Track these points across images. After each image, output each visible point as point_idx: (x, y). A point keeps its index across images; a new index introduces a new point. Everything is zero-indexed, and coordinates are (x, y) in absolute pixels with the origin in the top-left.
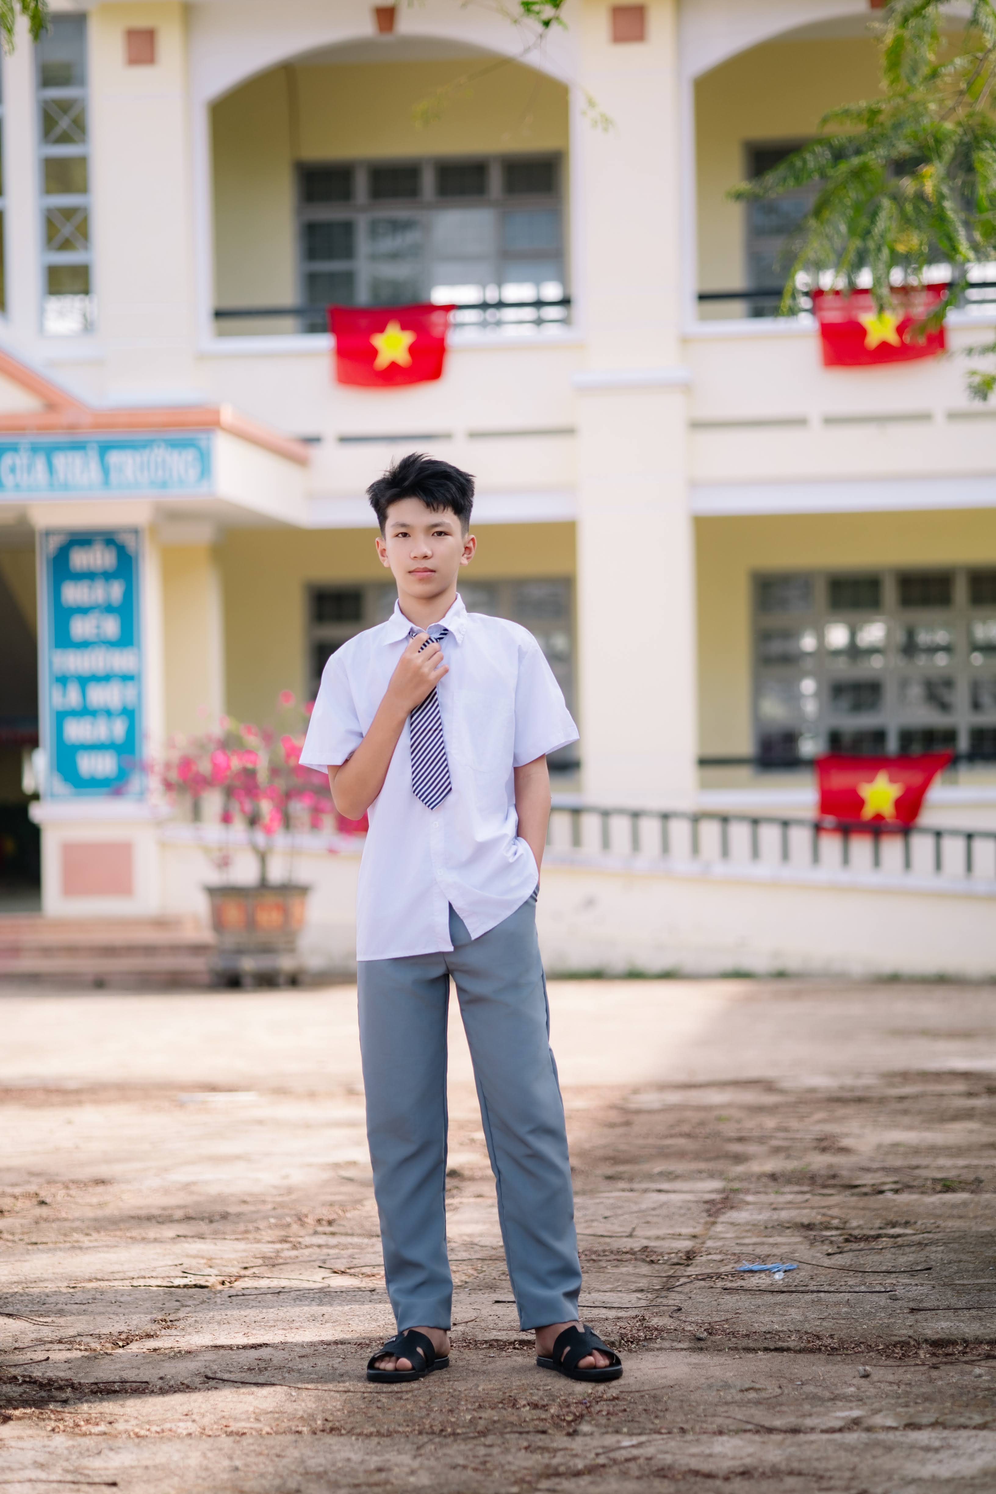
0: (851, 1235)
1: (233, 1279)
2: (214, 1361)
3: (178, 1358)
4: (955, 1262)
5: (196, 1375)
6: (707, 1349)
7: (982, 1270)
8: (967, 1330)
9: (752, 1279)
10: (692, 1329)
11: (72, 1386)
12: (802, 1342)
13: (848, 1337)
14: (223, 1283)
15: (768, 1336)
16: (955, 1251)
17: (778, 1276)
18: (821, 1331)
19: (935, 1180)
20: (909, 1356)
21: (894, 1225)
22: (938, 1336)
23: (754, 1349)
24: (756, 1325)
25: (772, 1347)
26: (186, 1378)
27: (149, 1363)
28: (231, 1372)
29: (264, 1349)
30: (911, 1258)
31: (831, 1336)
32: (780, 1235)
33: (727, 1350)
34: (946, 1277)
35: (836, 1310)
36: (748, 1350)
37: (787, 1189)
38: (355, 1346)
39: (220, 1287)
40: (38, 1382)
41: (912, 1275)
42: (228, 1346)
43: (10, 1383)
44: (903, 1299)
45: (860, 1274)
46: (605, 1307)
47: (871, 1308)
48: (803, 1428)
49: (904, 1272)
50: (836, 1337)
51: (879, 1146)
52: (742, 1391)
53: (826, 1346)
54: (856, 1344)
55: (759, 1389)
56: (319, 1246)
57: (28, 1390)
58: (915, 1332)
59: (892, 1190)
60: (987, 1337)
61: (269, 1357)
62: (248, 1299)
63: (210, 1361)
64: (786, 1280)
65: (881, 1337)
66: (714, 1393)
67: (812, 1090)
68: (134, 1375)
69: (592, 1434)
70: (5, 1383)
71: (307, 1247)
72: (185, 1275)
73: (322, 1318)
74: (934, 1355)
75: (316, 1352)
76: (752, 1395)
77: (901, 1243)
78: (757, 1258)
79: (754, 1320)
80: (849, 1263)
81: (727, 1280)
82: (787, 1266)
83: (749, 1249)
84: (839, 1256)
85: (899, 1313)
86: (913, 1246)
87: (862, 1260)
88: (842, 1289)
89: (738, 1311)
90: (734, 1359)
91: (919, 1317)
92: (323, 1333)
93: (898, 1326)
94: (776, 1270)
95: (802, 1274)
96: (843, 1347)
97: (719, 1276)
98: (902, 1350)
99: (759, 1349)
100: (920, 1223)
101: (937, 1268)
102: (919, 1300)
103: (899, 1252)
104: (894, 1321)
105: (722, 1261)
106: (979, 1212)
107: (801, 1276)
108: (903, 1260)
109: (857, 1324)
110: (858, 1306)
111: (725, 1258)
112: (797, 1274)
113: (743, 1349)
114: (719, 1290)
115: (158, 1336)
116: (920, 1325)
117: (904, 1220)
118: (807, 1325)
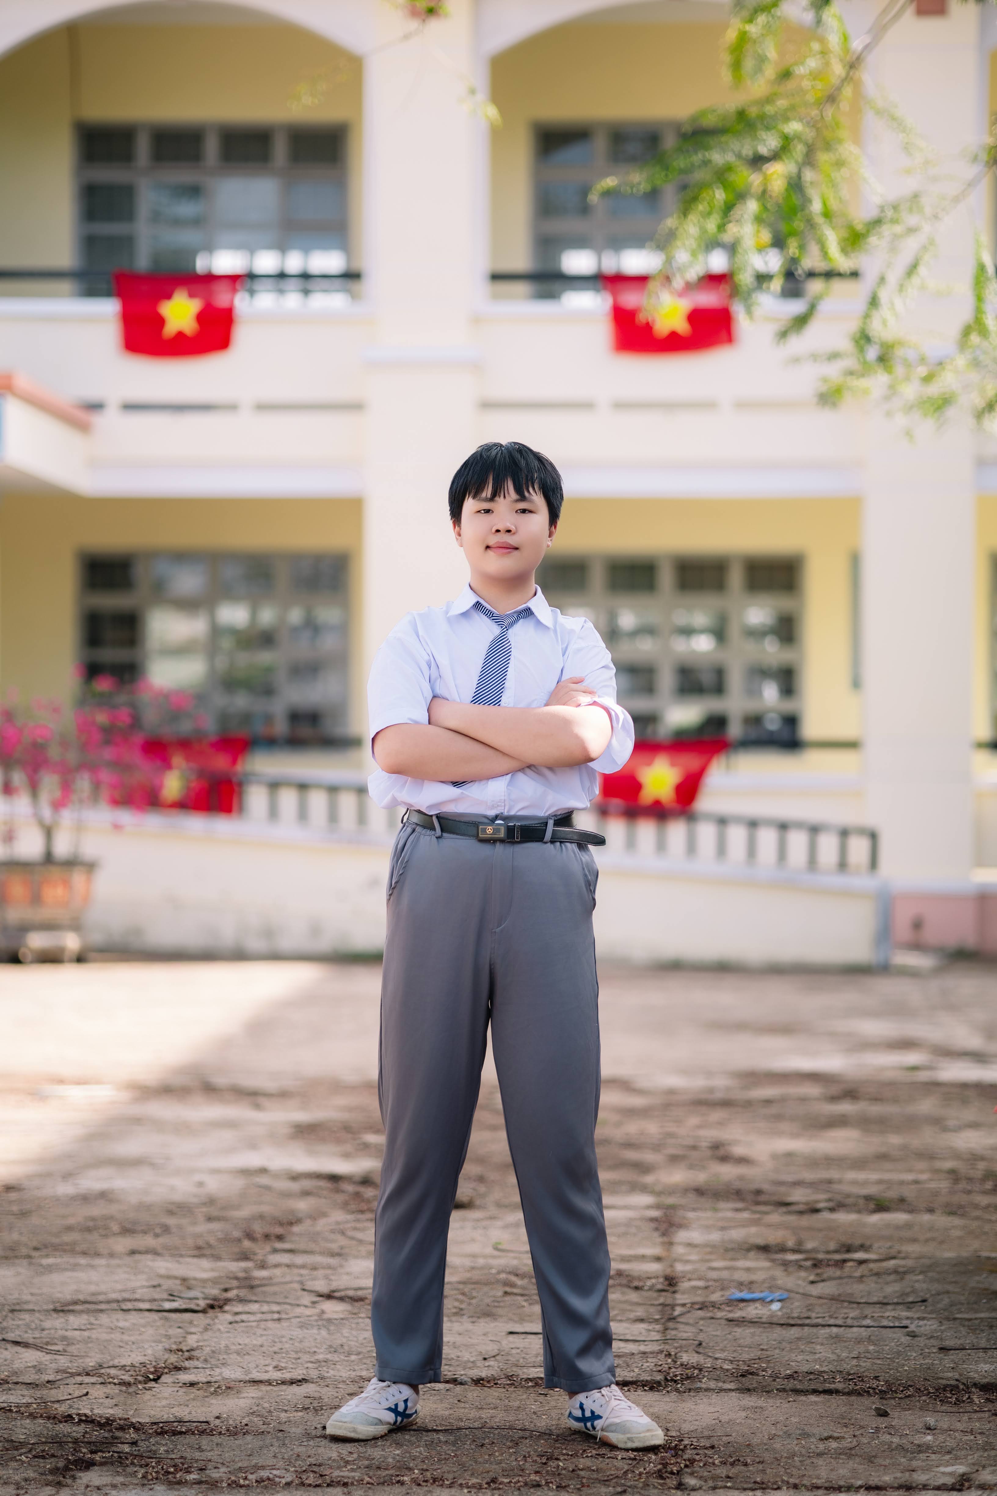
0: (814, 1259)
1: (221, 1303)
2: (262, 1398)
3: (220, 1394)
4: (944, 1293)
5: (252, 1413)
6: (754, 1391)
9: (749, 1309)
10: (729, 1367)
11: (132, 1425)
12: (849, 1384)
13: (894, 1379)
14: (212, 1307)
15: (812, 1377)
16: (938, 1281)
17: (776, 1307)
18: (864, 1372)
19: (868, 1198)
20: (964, 1401)
21: (849, 1249)
23: (802, 1391)
24: (793, 1364)
25: (820, 1389)
26: (243, 1417)
27: (194, 1399)
28: (286, 1411)
29: (305, 1385)
30: (897, 1287)
31: (876, 1378)
32: (746, 1259)
33: (776, 1392)
34: (945, 1310)
35: (862, 1348)
36: (797, 1391)
37: (722, 1205)
40: (96, 1422)
41: (909, 1308)
42: (266, 1381)
43: (66, 1422)
44: (921, 1336)
45: (855, 1306)
46: (621, 1340)
47: (897, 1346)
48: (914, 1485)
49: (898, 1304)
50: (881, 1378)
51: (775, 1157)
53: (874, 1389)
54: (904, 1387)
56: (288, 1266)
57: (88, 1430)
58: (961, 1375)
59: (826, 1208)
61: (317, 1395)
62: (251, 1327)
63: (257, 1397)
64: (784, 1310)
65: (929, 1380)
66: (796, 1442)
67: (671, 1091)
69: (700, 1488)
70: (61, 1422)
71: (276, 1266)
72: (171, 1298)
74: (988, 1400)
76: (834, 1445)
77: (875, 1270)
78: (740, 1285)
79: (786, 1359)
80: (836, 1293)
81: (724, 1310)
82: (777, 1295)
83: (725, 1274)
84: (822, 1284)
85: (929, 1353)
86: (890, 1274)
87: (848, 1289)
88: (849, 1322)
89: (762, 1347)
90: (789, 1402)
91: (952, 1357)
92: (356, 1368)
93: (938, 1368)
94: (769, 1299)
95: (797, 1304)
96: (891, 1390)
97: (714, 1305)
98: (954, 1394)
99: (808, 1391)
100: (876, 1245)
101: (930, 1300)
102: (937, 1337)
103: (880, 1280)
104: (931, 1361)
105: (706, 1288)
106: (929, 1235)
107: (797, 1308)
108: (889, 1289)
109: (895, 1364)
110: (882, 1343)
111: (707, 1284)
112: (792, 1304)
113: (792, 1391)
114: (723, 1322)
115: (185, 1369)
116: (960, 1367)
117: (857, 1243)
118: (845, 1365)
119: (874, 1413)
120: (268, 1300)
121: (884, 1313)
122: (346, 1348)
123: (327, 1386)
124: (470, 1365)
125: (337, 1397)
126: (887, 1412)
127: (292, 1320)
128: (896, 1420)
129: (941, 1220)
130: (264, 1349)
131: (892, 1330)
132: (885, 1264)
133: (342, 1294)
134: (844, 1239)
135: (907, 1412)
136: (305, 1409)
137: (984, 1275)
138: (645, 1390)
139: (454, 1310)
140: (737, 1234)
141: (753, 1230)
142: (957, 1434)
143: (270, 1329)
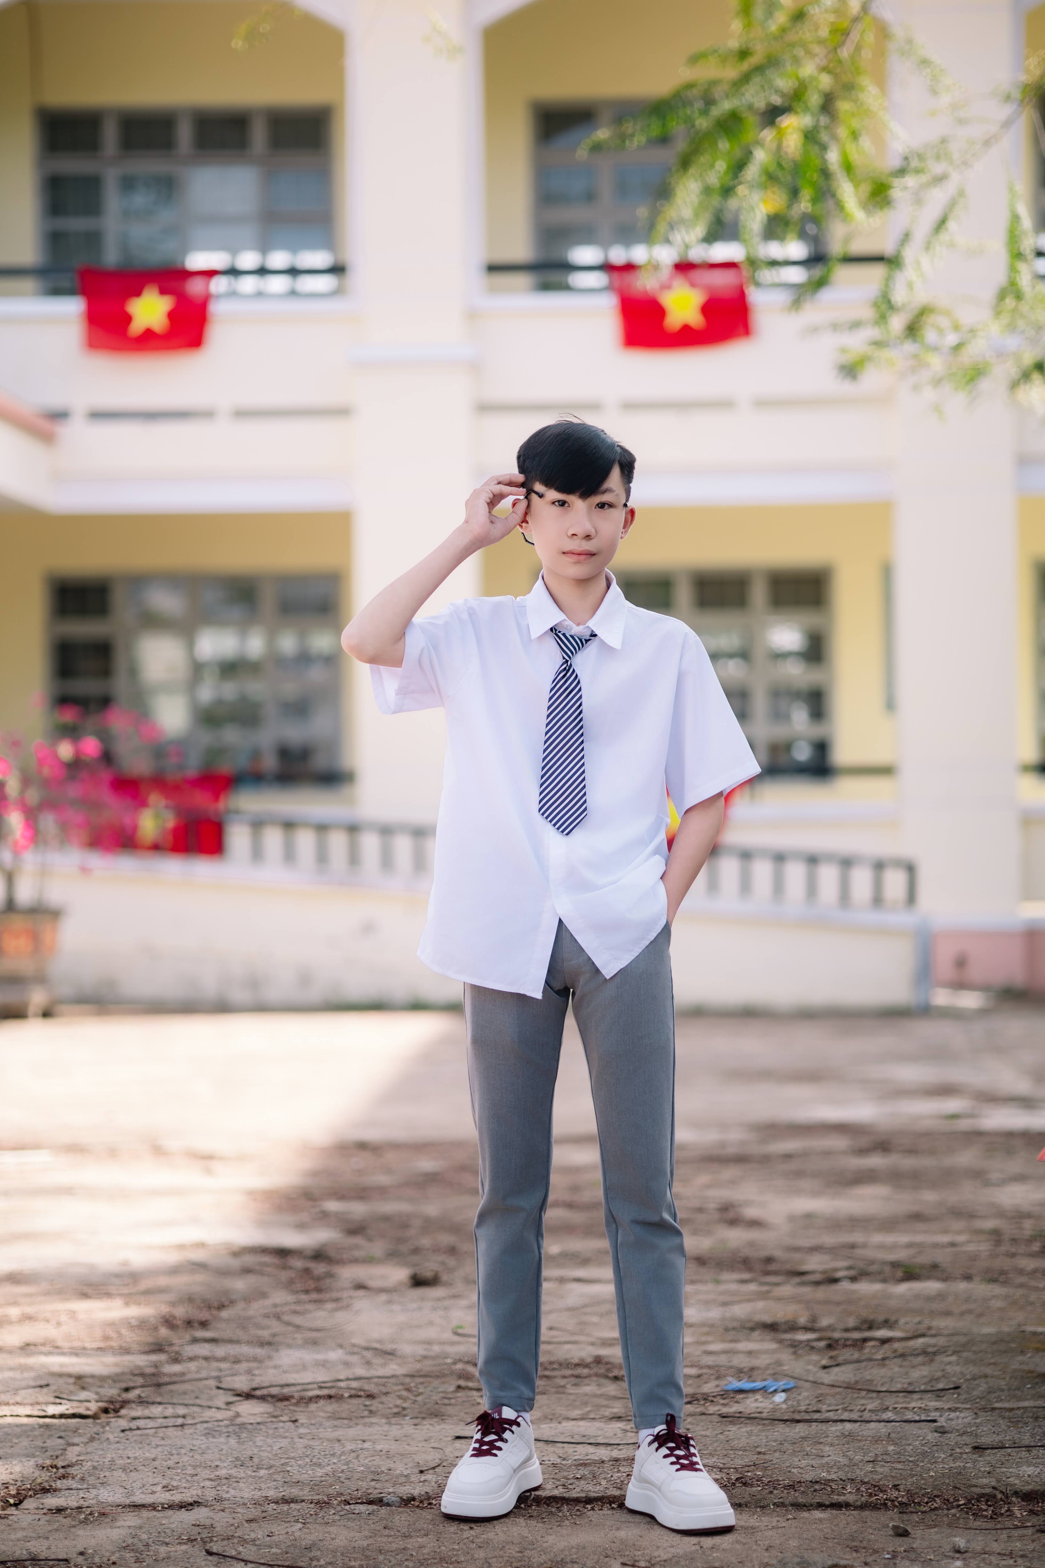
0: (830, 1339)
1: (117, 1406)
2: (141, 1528)
3: (91, 1522)
4: (980, 1377)
5: (124, 1547)
6: (746, 1506)
9: (748, 1401)
12: (862, 1496)
13: (917, 1488)
14: (106, 1411)
15: (817, 1487)
16: (974, 1362)
17: (779, 1399)
18: (880, 1480)
19: (895, 1265)
20: (1002, 1514)
21: (871, 1325)
22: (1030, 1487)
23: (805, 1506)
24: (795, 1471)
25: (827, 1503)
26: (113, 1553)
27: (57, 1530)
28: (167, 1544)
29: (196, 1510)
30: (925, 1372)
31: (896, 1487)
32: (748, 1340)
33: (772, 1507)
34: (981, 1398)
35: (880, 1448)
36: (798, 1506)
37: (726, 1276)
38: (312, 1506)
41: (938, 1396)
42: (150, 1505)
44: (951, 1432)
45: (874, 1395)
46: (590, 1444)
47: (922, 1445)
49: (925, 1391)
50: (901, 1487)
51: (792, 1218)
53: (893, 1501)
54: (929, 1498)
56: (206, 1359)
58: (998, 1481)
59: (846, 1277)
61: (208, 1522)
62: (147, 1435)
63: (135, 1527)
64: (790, 1403)
65: (959, 1489)
68: (44, 1548)
71: (191, 1359)
72: (58, 1401)
73: (251, 1463)
74: (1031, 1512)
75: (264, 1514)
77: (901, 1351)
78: (740, 1373)
79: (788, 1464)
80: (853, 1380)
81: (718, 1404)
82: (781, 1384)
83: (722, 1360)
84: (836, 1369)
85: (961, 1453)
86: (918, 1355)
87: (867, 1375)
88: (867, 1415)
89: (759, 1450)
90: (788, 1520)
91: (989, 1458)
92: (263, 1486)
93: (971, 1473)
94: (772, 1389)
95: (805, 1394)
96: (914, 1502)
97: (706, 1398)
98: (990, 1506)
99: (812, 1505)
100: (902, 1321)
101: (964, 1386)
102: (971, 1433)
103: (905, 1363)
104: (962, 1464)
105: (699, 1376)
106: (964, 1307)
107: (805, 1398)
108: (916, 1374)
109: (919, 1469)
110: (904, 1442)
111: (700, 1372)
112: (799, 1394)
113: (792, 1505)
114: (716, 1418)
115: (55, 1490)
116: (998, 1470)
117: (881, 1318)
118: (858, 1472)
119: (891, 1532)
120: (175, 1401)
121: (909, 1403)
122: (256, 1460)
123: (223, 1511)
124: (403, 1479)
125: (232, 1525)
126: (907, 1531)
127: (198, 1426)
128: (918, 1541)
129: (980, 1289)
130: (156, 1463)
131: (918, 1424)
132: (911, 1343)
133: (265, 1392)
134: (865, 1313)
135: (932, 1530)
136: (191, 1540)
137: (1029, 1355)
138: (613, 1508)
139: (395, 1410)
140: (740, 1311)
141: (760, 1305)
142: (993, 1558)
143: (169, 1437)
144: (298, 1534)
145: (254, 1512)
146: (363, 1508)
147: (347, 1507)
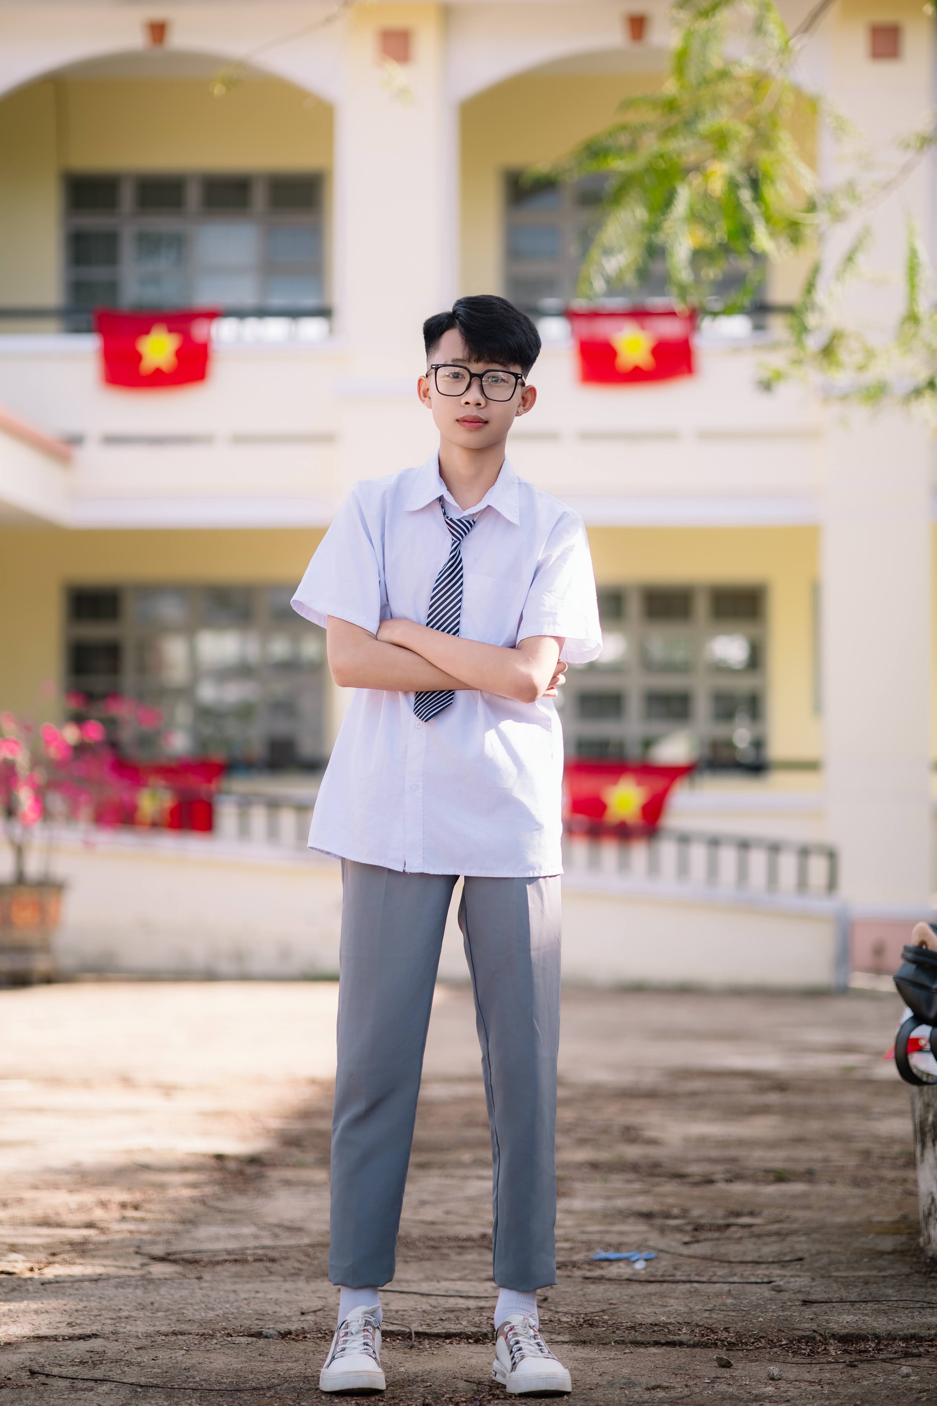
0: (697, 1224)
1: (42, 1265)
2: (40, 1353)
4: (824, 1253)
5: (22, 1368)
6: (590, 1343)
7: (856, 1262)
8: (875, 1324)
9: (611, 1268)
10: (568, 1320)
12: (695, 1336)
13: (745, 1330)
14: (31, 1270)
15: (656, 1328)
16: (821, 1242)
17: (640, 1265)
18: (714, 1323)
19: (767, 1171)
20: (819, 1353)
21: (738, 1215)
22: (846, 1331)
23: (643, 1343)
24: (639, 1316)
25: (663, 1341)
26: (11, 1372)
28: (61, 1366)
29: (93, 1340)
30: (775, 1248)
31: (726, 1329)
32: (623, 1224)
33: (613, 1344)
34: (821, 1268)
35: (719, 1301)
36: (636, 1344)
37: (614, 1177)
38: (197, 1337)
39: (28, 1275)
41: (784, 1266)
42: (52, 1337)
44: (787, 1291)
45: (726, 1265)
46: (462, 1297)
47: (758, 1299)
49: (773, 1262)
50: (731, 1330)
51: (687, 1140)
52: (648, 1389)
53: (723, 1341)
54: (755, 1339)
55: (667, 1388)
56: (131, 1232)
58: (818, 1326)
59: (722, 1179)
60: (900, 1333)
61: (101, 1349)
62: (63, 1288)
63: (35, 1353)
64: (649, 1270)
65: (783, 1331)
66: (619, 1392)
71: (118, 1232)
73: (151, 1307)
74: (845, 1351)
75: (153, 1344)
76: (661, 1394)
77: (757, 1233)
78: (608, 1247)
79: (633, 1311)
80: (710, 1253)
81: (584, 1269)
82: (644, 1255)
83: (596, 1237)
84: (695, 1245)
85: (791, 1306)
86: (772, 1236)
87: (723, 1250)
88: (715, 1279)
89: (610, 1301)
90: (625, 1353)
91: (815, 1309)
92: (157, 1323)
93: (796, 1319)
94: (634, 1259)
95: (664, 1263)
96: (741, 1342)
97: (574, 1265)
98: (809, 1346)
99: (649, 1343)
100: (766, 1213)
101: (807, 1259)
102: (805, 1292)
103: (759, 1242)
104: (789, 1313)
105: (571, 1249)
106: (824, 1203)
107: (663, 1266)
108: (767, 1250)
109: (750, 1316)
110: (742, 1297)
111: (574, 1246)
112: (658, 1263)
113: (632, 1343)
114: (580, 1280)
116: (820, 1318)
117: (747, 1209)
118: (695, 1317)
119: (716, 1364)
121: (755, 1270)
122: (156, 1305)
123: (116, 1341)
124: (285, 1319)
125: (122, 1351)
126: (729, 1362)
128: (739, 1371)
129: (841, 1190)
131: (758, 1285)
132: (770, 1227)
133: (178, 1256)
134: (735, 1206)
135: (753, 1364)
136: (81, 1362)
137: (871, 1236)
138: (470, 1343)
139: (293, 1271)
140: (621, 1203)
141: (641, 1199)
142: (802, 1384)
143: (83, 1289)
144: (180, 1359)
145: (144, 1342)
146: (243, 1340)
147: (229, 1339)
